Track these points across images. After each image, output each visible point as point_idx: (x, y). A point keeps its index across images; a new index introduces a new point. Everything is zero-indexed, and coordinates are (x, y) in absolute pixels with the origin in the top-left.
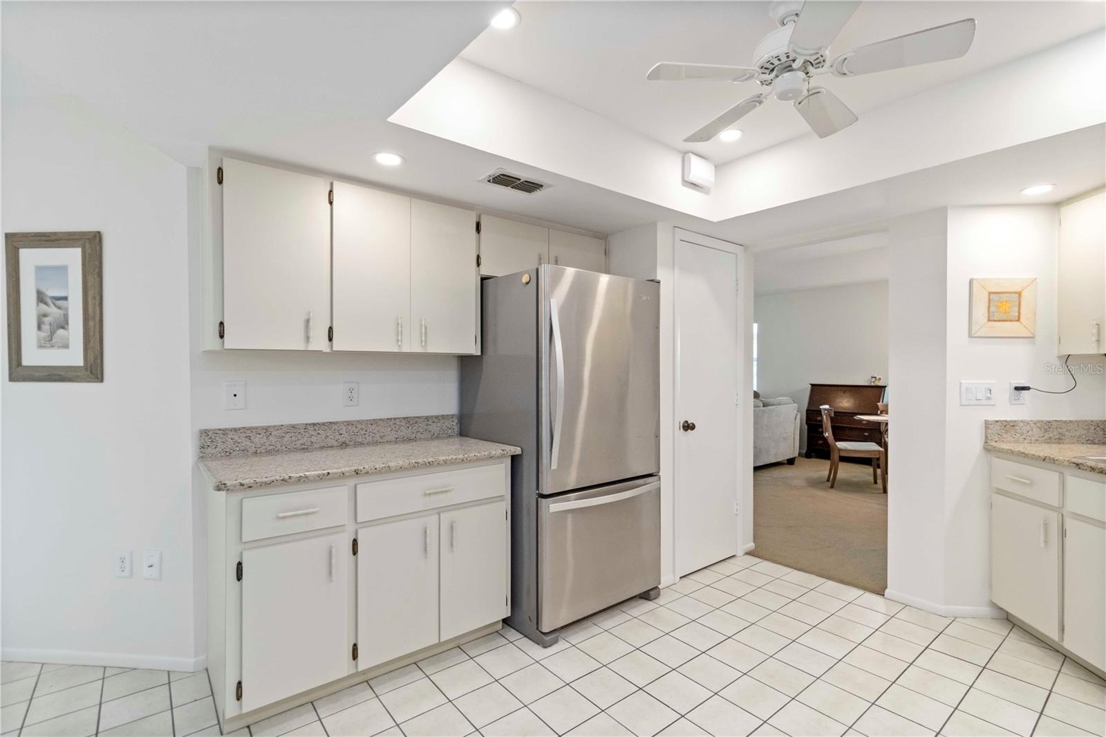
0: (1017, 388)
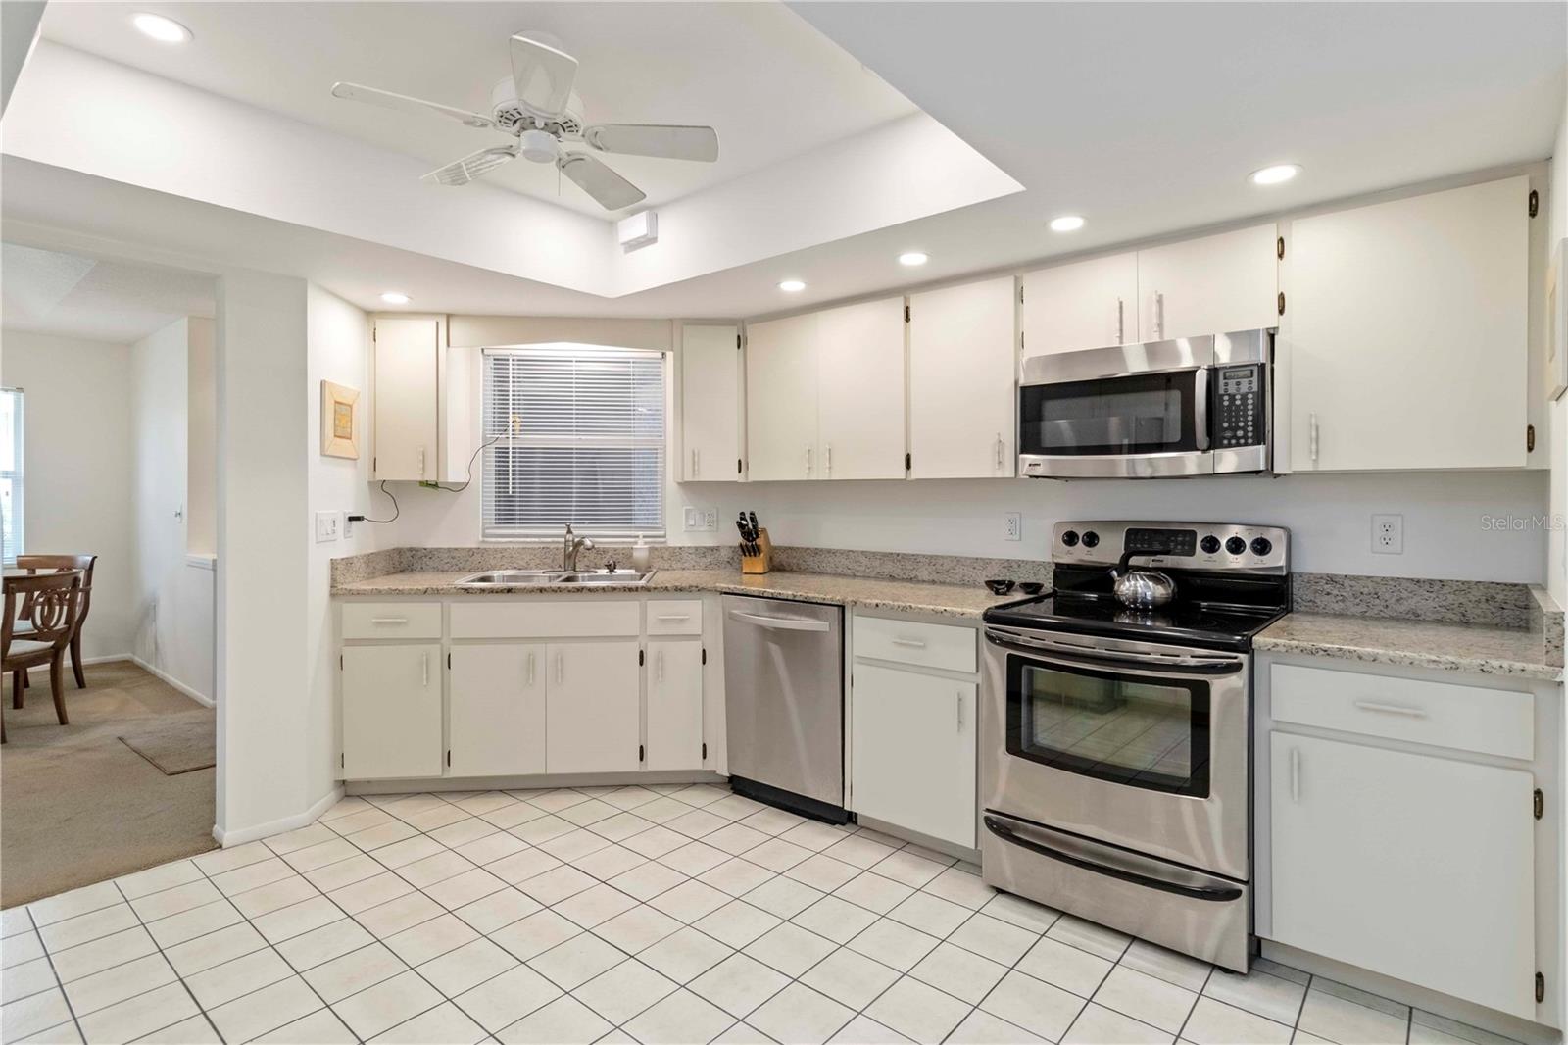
0: (351, 519)
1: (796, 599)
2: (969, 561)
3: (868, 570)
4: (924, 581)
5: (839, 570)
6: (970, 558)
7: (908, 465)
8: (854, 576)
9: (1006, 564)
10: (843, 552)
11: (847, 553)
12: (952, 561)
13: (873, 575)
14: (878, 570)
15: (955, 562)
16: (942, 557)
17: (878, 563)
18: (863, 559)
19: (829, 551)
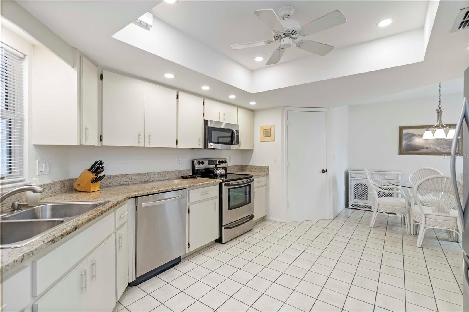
1: (173, 190)
2: (171, 172)
3: (135, 181)
4: (157, 181)
5: (121, 183)
6: (171, 171)
7: (177, 143)
8: (129, 184)
9: (180, 172)
10: (122, 176)
11: (125, 176)
12: (166, 173)
13: (137, 182)
14: (140, 180)
15: (167, 173)
16: (163, 172)
17: (139, 177)
18: (133, 177)
19: (116, 176)
